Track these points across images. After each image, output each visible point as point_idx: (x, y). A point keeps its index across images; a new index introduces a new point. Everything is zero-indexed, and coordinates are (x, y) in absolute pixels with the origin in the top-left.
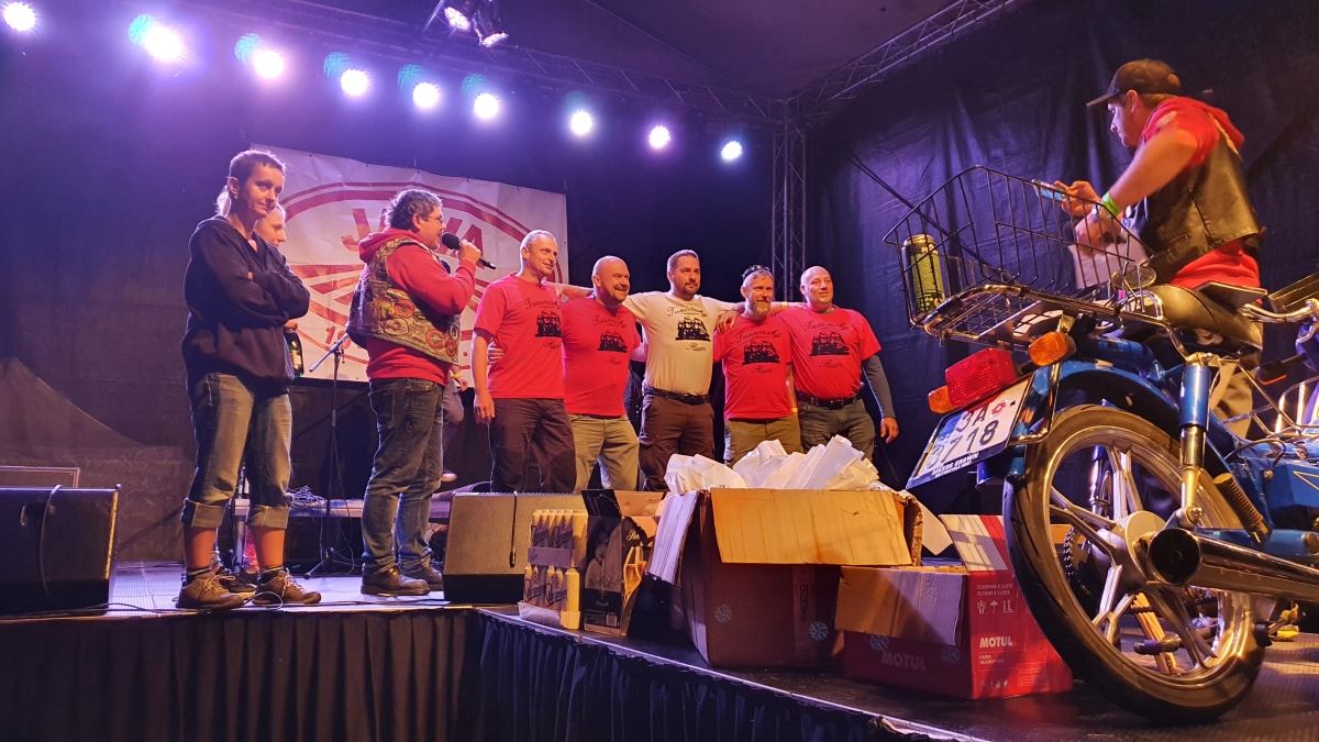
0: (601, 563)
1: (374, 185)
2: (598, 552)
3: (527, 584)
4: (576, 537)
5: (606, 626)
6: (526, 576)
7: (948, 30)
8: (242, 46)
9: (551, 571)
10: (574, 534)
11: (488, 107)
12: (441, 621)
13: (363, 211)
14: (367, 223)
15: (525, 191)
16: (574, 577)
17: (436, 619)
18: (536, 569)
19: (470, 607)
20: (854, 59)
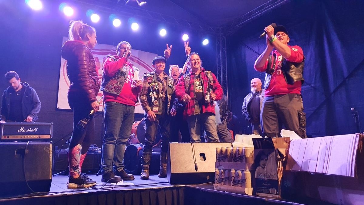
0: (264, 168)
1: (101, 50)
2: (262, 163)
3: (217, 177)
4: (247, 157)
5: (269, 193)
6: (217, 173)
7: (274, 5)
8: (61, 6)
9: (233, 171)
10: (246, 156)
11: (135, 27)
12: (175, 191)
13: (98, 58)
14: (99, 62)
15: (146, 53)
16: (248, 173)
17: (173, 191)
18: (222, 171)
19: (184, 185)
20: (243, 15)
